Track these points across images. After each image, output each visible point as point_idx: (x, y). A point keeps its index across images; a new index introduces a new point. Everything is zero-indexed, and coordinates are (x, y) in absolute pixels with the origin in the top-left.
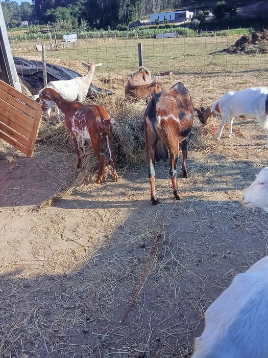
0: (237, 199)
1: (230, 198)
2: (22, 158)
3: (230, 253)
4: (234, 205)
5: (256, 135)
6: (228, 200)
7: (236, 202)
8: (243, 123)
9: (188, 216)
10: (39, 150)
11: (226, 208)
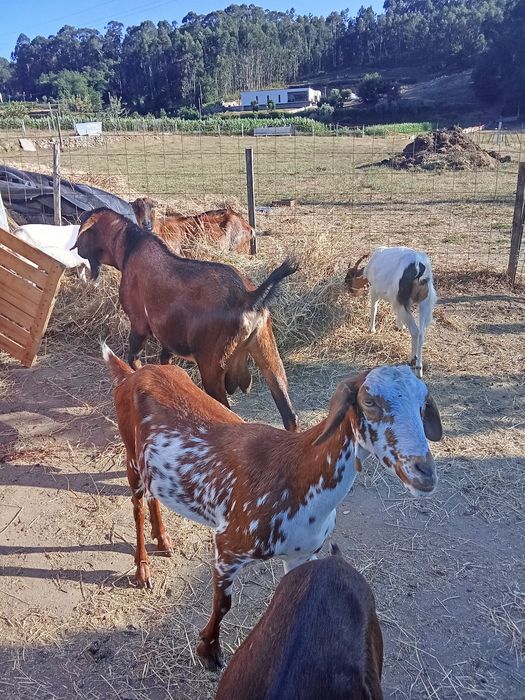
0: (462, 454)
1: (449, 450)
2: (11, 367)
3: (468, 568)
4: (459, 464)
5: (476, 323)
6: (445, 454)
7: (462, 459)
8: (449, 300)
9: (374, 490)
10: (48, 353)
11: (445, 473)
